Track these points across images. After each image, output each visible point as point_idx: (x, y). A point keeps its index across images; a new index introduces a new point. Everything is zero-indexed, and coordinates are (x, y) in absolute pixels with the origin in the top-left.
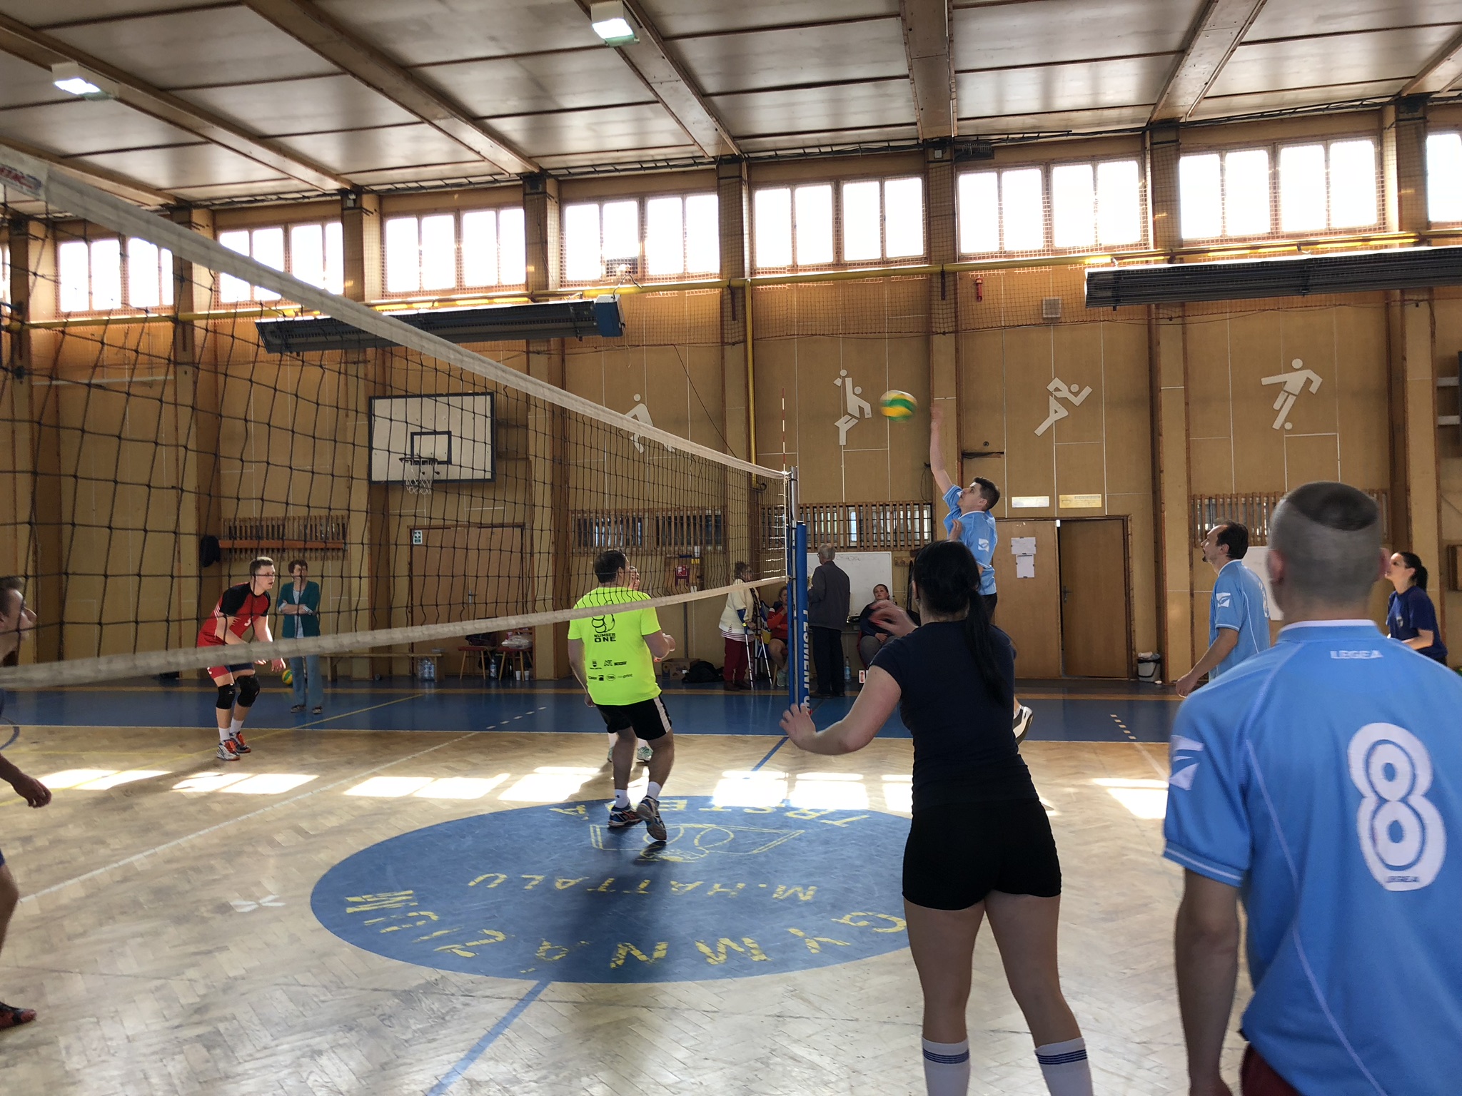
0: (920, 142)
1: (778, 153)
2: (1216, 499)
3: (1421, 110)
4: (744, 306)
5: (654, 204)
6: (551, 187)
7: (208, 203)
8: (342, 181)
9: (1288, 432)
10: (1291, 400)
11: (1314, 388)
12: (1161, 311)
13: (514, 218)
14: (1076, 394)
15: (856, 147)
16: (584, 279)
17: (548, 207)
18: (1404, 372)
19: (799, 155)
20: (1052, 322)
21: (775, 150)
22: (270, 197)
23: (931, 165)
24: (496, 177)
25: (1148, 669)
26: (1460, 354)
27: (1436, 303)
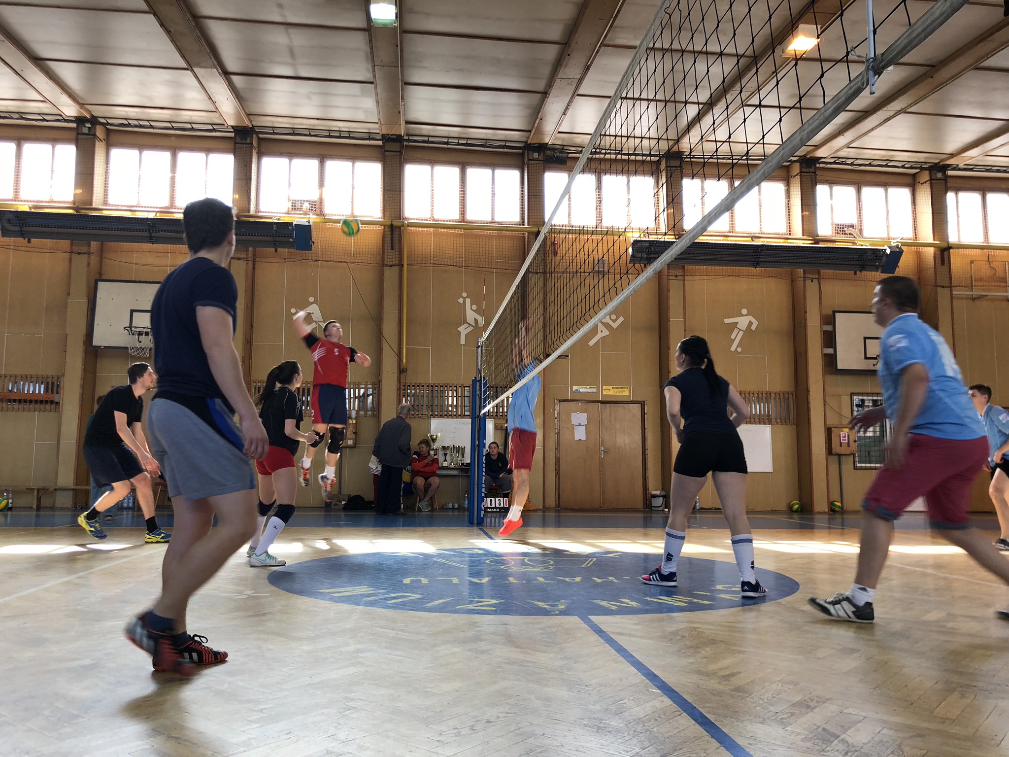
0: (526, 145)
1: (431, 139)
3: (813, 168)
4: (400, 240)
5: (330, 164)
6: (255, 140)
8: (85, 110)
9: (739, 353)
11: (753, 328)
12: (670, 271)
13: (224, 161)
15: (484, 142)
16: (278, 210)
17: (253, 155)
18: (805, 320)
19: (444, 143)
20: (601, 273)
23: (531, 162)
24: (215, 127)
25: (659, 502)
26: (834, 312)
27: (822, 281)
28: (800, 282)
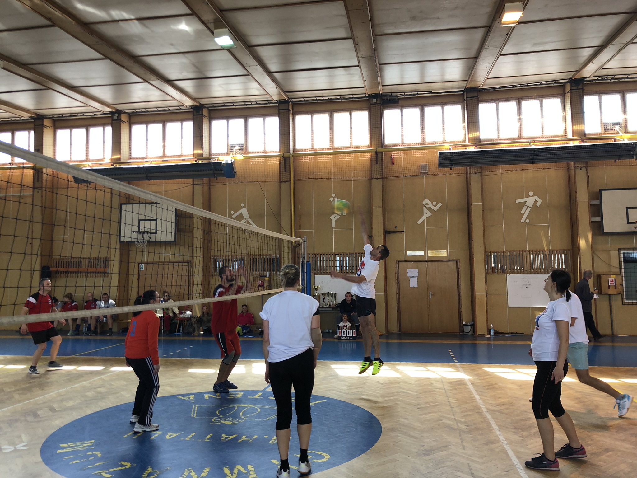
0: (367, 95)
1: (305, 99)
2: (497, 253)
3: (581, 85)
4: (290, 166)
5: (251, 121)
6: (205, 112)
7: (51, 117)
8: (111, 108)
9: (528, 223)
10: (529, 209)
11: (538, 205)
12: (471, 170)
13: (189, 126)
14: (435, 206)
15: (339, 97)
16: (219, 152)
17: (204, 121)
18: (576, 198)
19: (314, 100)
20: (424, 174)
21: (303, 98)
22: (79, 114)
23: (372, 106)
24: (181, 107)
25: (468, 329)
26: (601, 190)
27: (589, 168)
28: (572, 171)
